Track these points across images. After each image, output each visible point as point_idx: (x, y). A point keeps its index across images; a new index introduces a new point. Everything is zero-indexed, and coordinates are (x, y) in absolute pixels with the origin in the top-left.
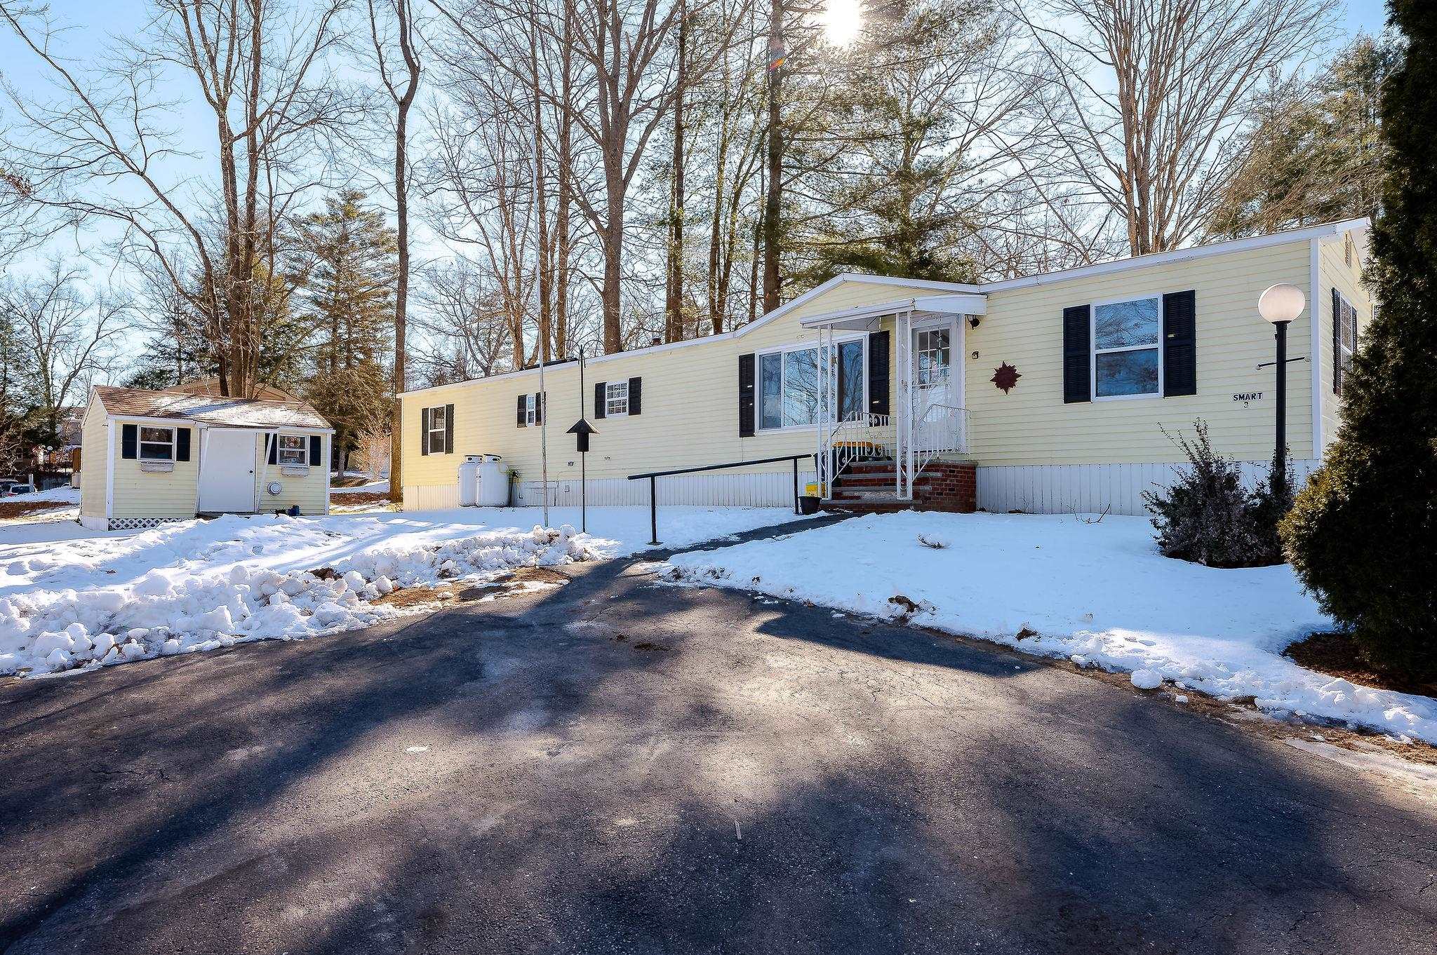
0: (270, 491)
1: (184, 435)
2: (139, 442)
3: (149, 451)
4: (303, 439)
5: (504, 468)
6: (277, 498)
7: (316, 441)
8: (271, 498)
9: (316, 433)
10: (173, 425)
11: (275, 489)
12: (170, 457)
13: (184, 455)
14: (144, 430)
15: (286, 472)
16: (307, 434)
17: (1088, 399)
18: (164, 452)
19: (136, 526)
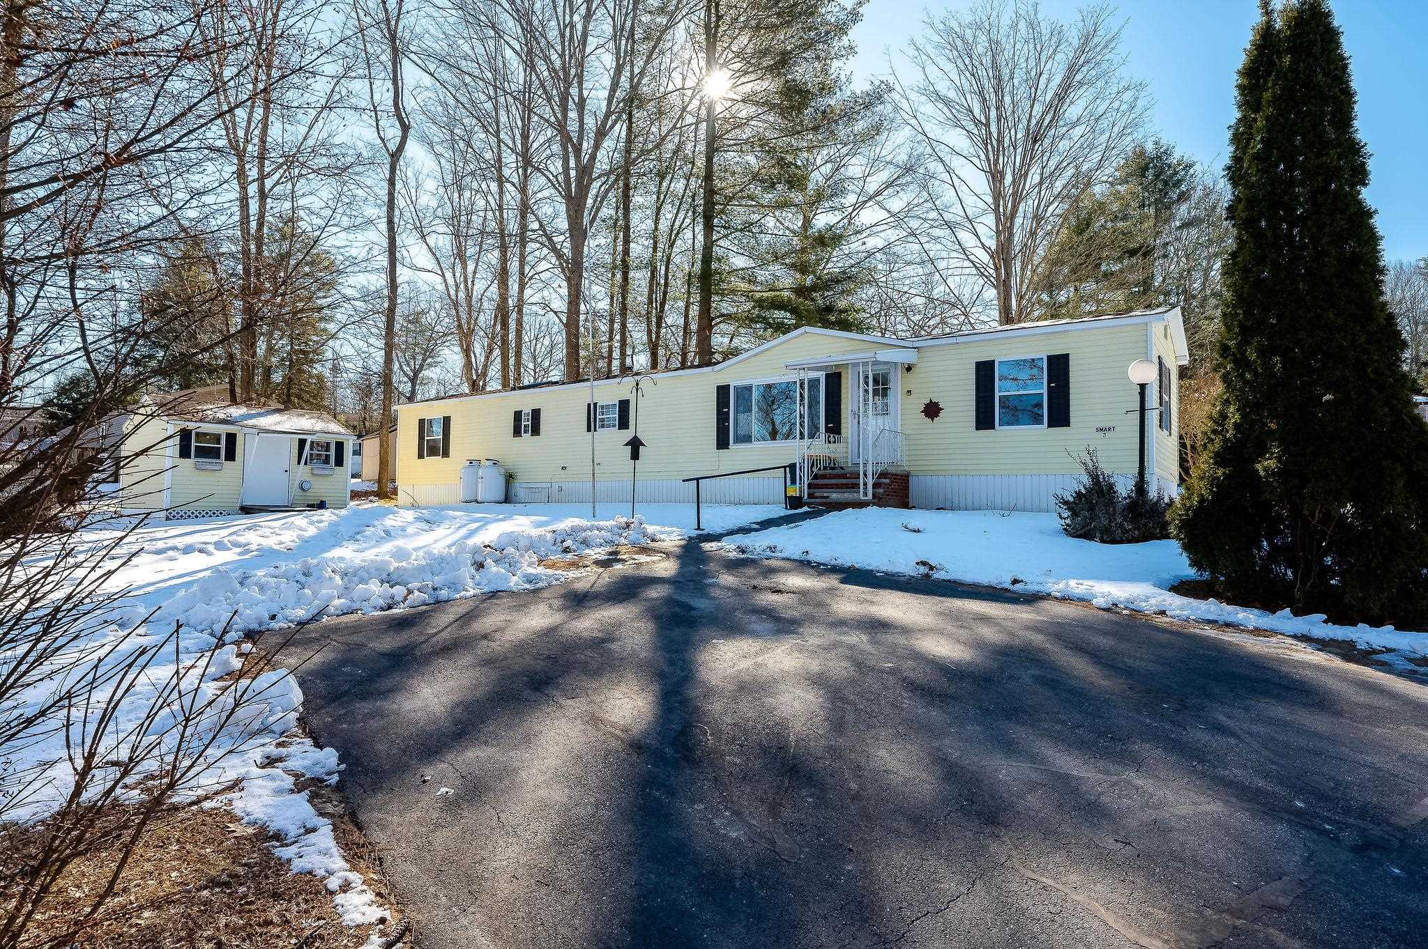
0: (302, 488)
1: (231, 438)
2: (194, 444)
3: (202, 453)
4: (328, 444)
5: (502, 471)
6: (307, 494)
7: (340, 446)
8: (302, 493)
9: (339, 438)
10: (223, 430)
11: (306, 486)
12: (218, 457)
13: (231, 456)
14: (198, 434)
15: (316, 472)
16: (332, 440)
17: (993, 427)
18: (214, 453)
19: (189, 516)
